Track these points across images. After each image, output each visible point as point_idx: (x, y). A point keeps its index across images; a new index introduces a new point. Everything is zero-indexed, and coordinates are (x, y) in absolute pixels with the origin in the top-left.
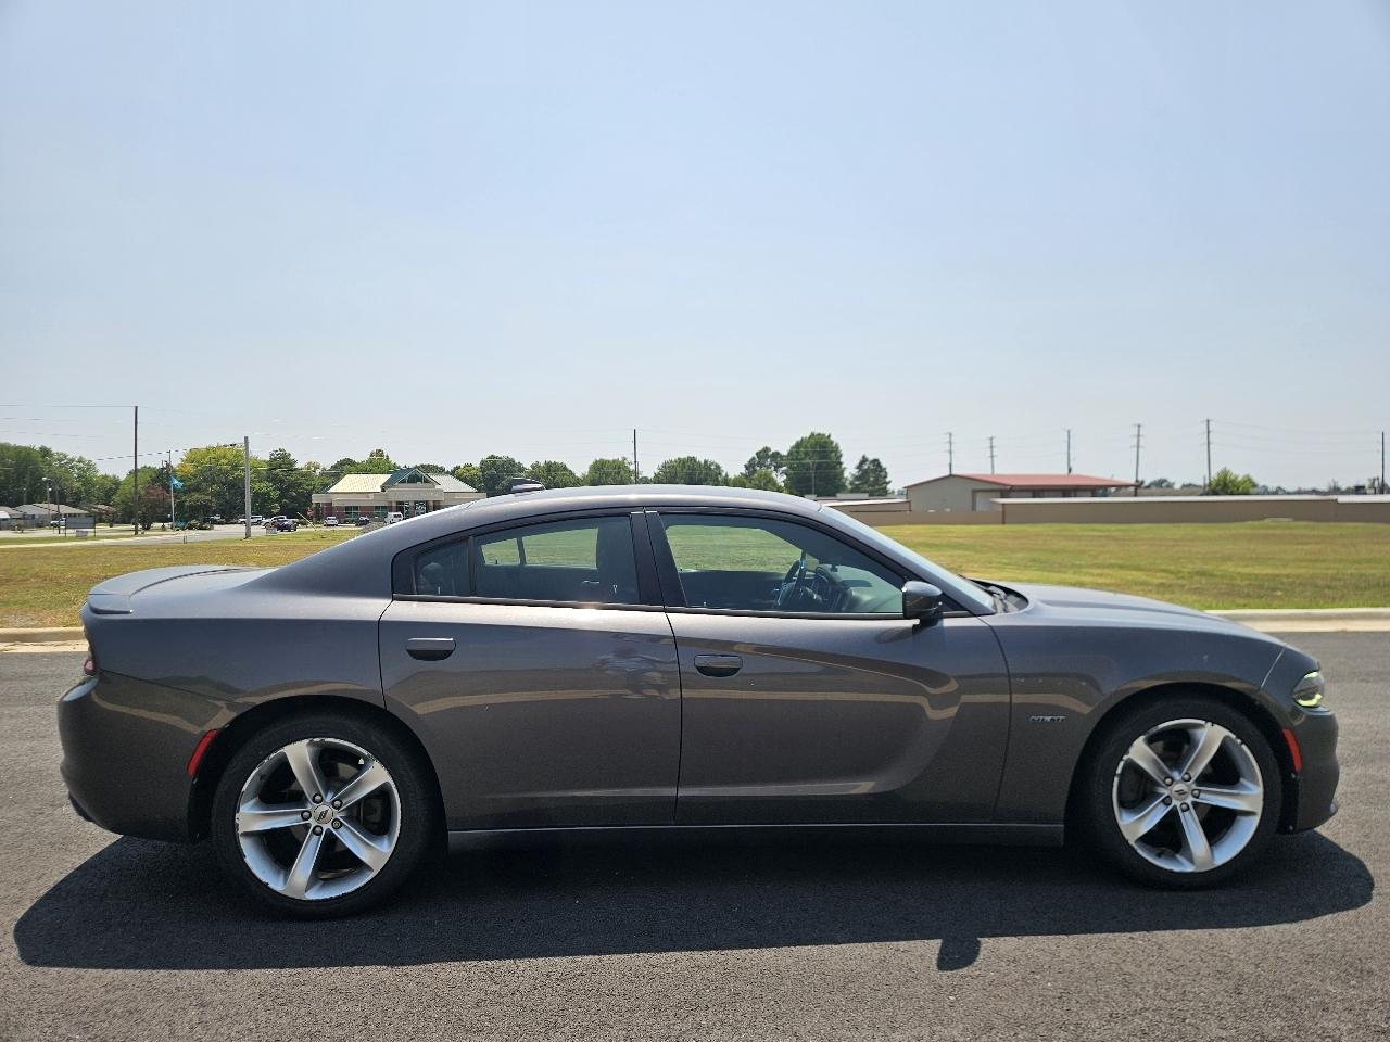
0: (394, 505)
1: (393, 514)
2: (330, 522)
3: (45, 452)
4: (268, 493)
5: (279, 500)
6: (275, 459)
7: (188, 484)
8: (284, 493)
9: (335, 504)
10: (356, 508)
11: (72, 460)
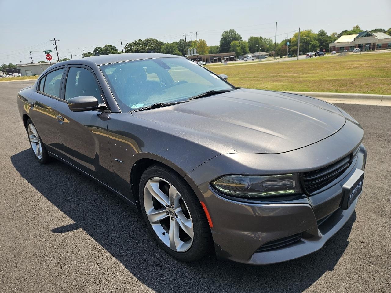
0: (357, 45)
1: (356, 49)
2: (333, 53)
3: (261, 38)
4: (316, 44)
5: (320, 46)
6: (320, 33)
7: (294, 44)
8: (321, 44)
9: (336, 47)
10: (343, 47)
11: (267, 39)
